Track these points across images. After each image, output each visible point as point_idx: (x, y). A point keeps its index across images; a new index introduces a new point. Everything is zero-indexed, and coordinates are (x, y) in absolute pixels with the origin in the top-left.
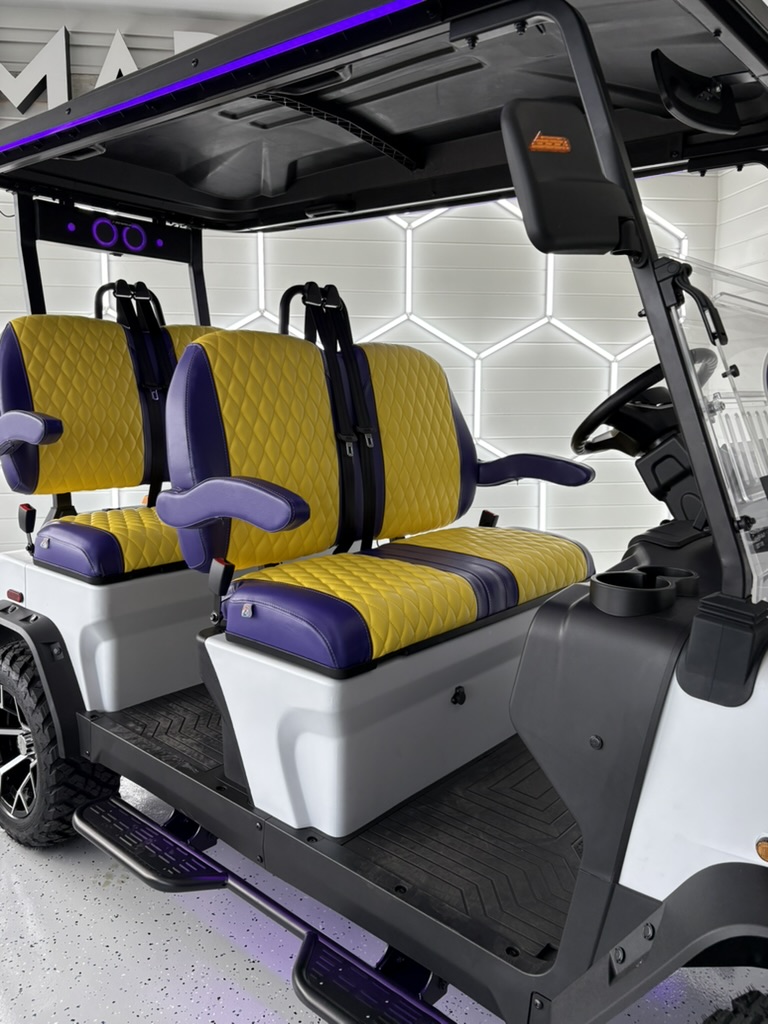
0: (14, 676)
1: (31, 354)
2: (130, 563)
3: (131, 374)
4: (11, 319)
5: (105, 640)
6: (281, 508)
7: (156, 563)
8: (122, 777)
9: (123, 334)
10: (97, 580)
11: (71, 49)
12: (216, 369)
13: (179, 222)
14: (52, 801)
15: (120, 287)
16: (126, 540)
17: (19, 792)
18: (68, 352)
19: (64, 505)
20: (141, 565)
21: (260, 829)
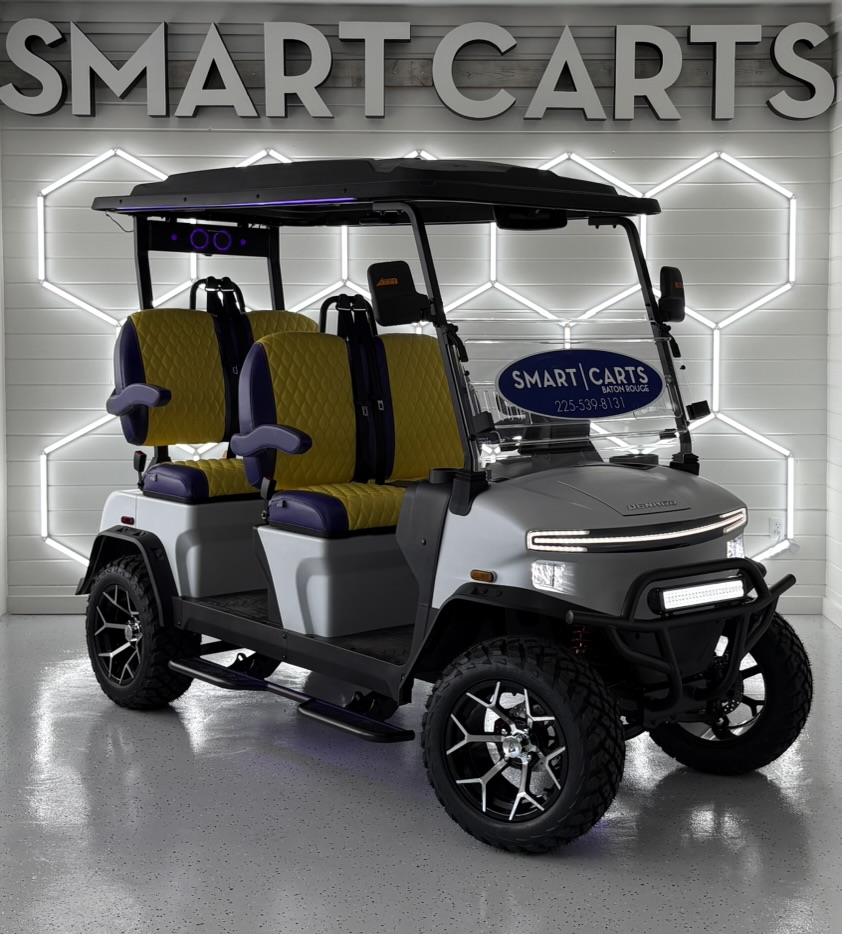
0: (127, 575)
1: (144, 340)
2: (212, 491)
3: (217, 352)
4: (130, 313)
5: (194, 545)
6: (295, 440)
7: (230, 493)
8: (203, 636)
9: (212, 321)
10: (189, 501)
11: (169, 37)
12: (270, 359)
13: (260, 223)
14: (152, 661)
15: (211, 282)
16: (210, 474)
17: (126, 666)
18: (171, 339)
19: (162, 455)
20: (219, 493)
21: (285, 638)
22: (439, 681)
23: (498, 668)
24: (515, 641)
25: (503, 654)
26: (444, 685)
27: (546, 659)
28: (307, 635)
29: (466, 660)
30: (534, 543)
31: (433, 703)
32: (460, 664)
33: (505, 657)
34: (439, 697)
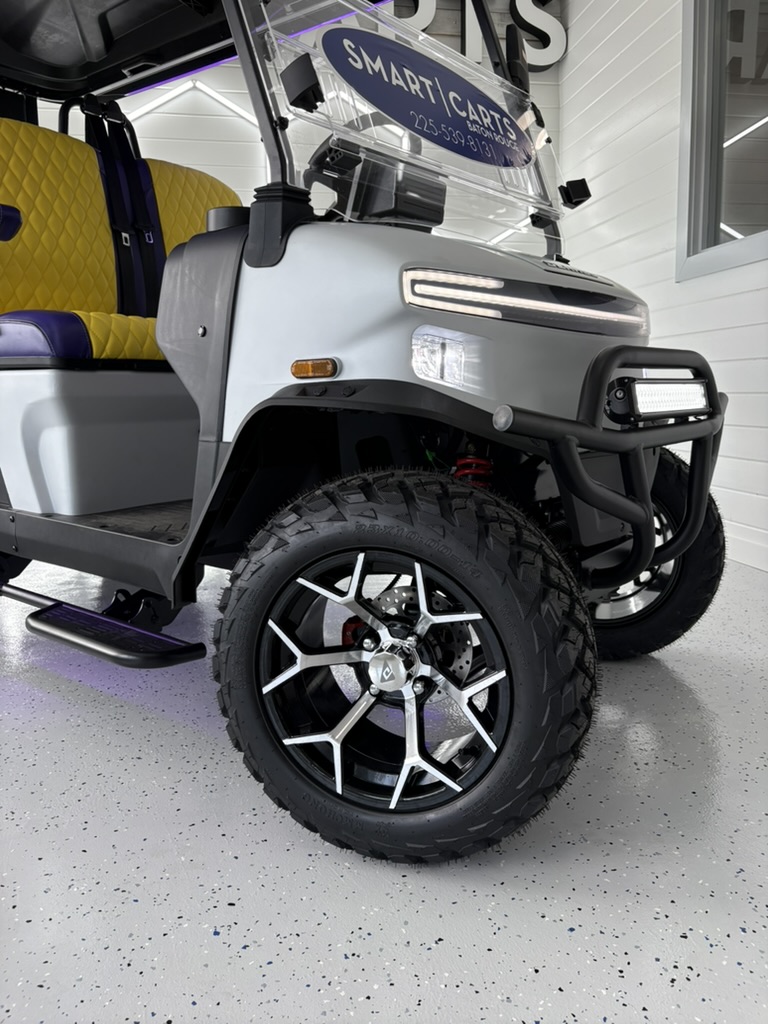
21: (13, 521)
22: (242, 563)
23: (359, 526)
24: (387, 477)
25: (369, 499)
26: (252, 567)
27: (456, 502)
28: (43, 515)
29: (293, 517)
30: (414, 293)
31: (232, 602)
32: (282, 527)
33: (371, 504)
34: (243, 591)
